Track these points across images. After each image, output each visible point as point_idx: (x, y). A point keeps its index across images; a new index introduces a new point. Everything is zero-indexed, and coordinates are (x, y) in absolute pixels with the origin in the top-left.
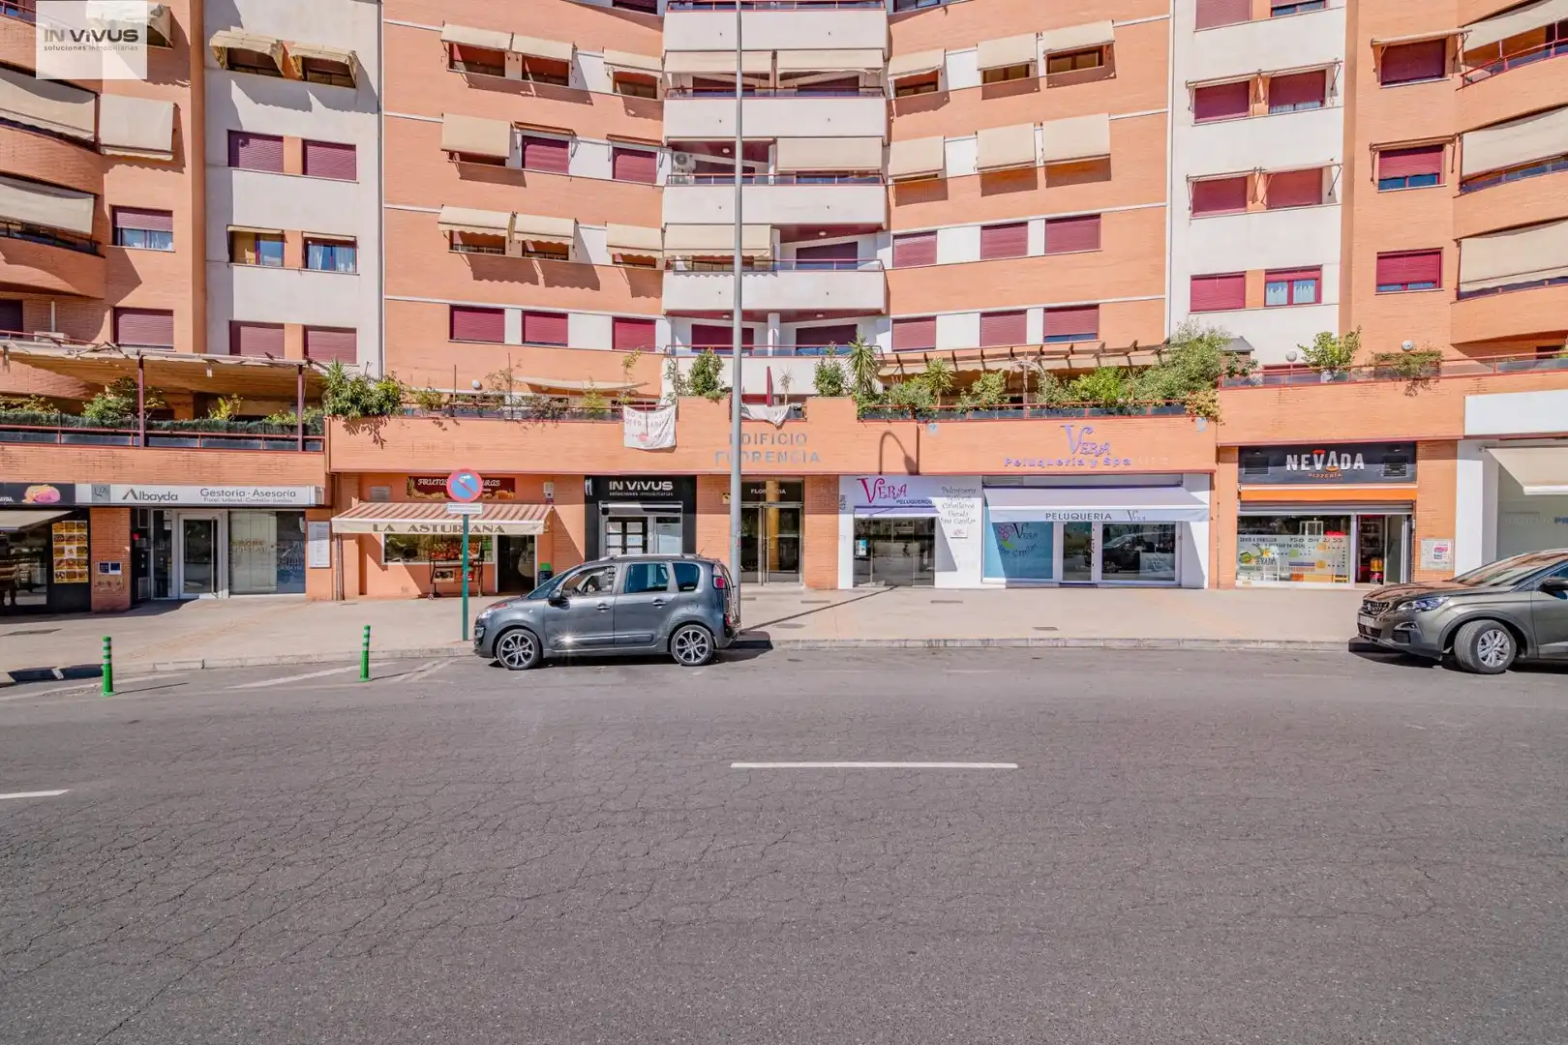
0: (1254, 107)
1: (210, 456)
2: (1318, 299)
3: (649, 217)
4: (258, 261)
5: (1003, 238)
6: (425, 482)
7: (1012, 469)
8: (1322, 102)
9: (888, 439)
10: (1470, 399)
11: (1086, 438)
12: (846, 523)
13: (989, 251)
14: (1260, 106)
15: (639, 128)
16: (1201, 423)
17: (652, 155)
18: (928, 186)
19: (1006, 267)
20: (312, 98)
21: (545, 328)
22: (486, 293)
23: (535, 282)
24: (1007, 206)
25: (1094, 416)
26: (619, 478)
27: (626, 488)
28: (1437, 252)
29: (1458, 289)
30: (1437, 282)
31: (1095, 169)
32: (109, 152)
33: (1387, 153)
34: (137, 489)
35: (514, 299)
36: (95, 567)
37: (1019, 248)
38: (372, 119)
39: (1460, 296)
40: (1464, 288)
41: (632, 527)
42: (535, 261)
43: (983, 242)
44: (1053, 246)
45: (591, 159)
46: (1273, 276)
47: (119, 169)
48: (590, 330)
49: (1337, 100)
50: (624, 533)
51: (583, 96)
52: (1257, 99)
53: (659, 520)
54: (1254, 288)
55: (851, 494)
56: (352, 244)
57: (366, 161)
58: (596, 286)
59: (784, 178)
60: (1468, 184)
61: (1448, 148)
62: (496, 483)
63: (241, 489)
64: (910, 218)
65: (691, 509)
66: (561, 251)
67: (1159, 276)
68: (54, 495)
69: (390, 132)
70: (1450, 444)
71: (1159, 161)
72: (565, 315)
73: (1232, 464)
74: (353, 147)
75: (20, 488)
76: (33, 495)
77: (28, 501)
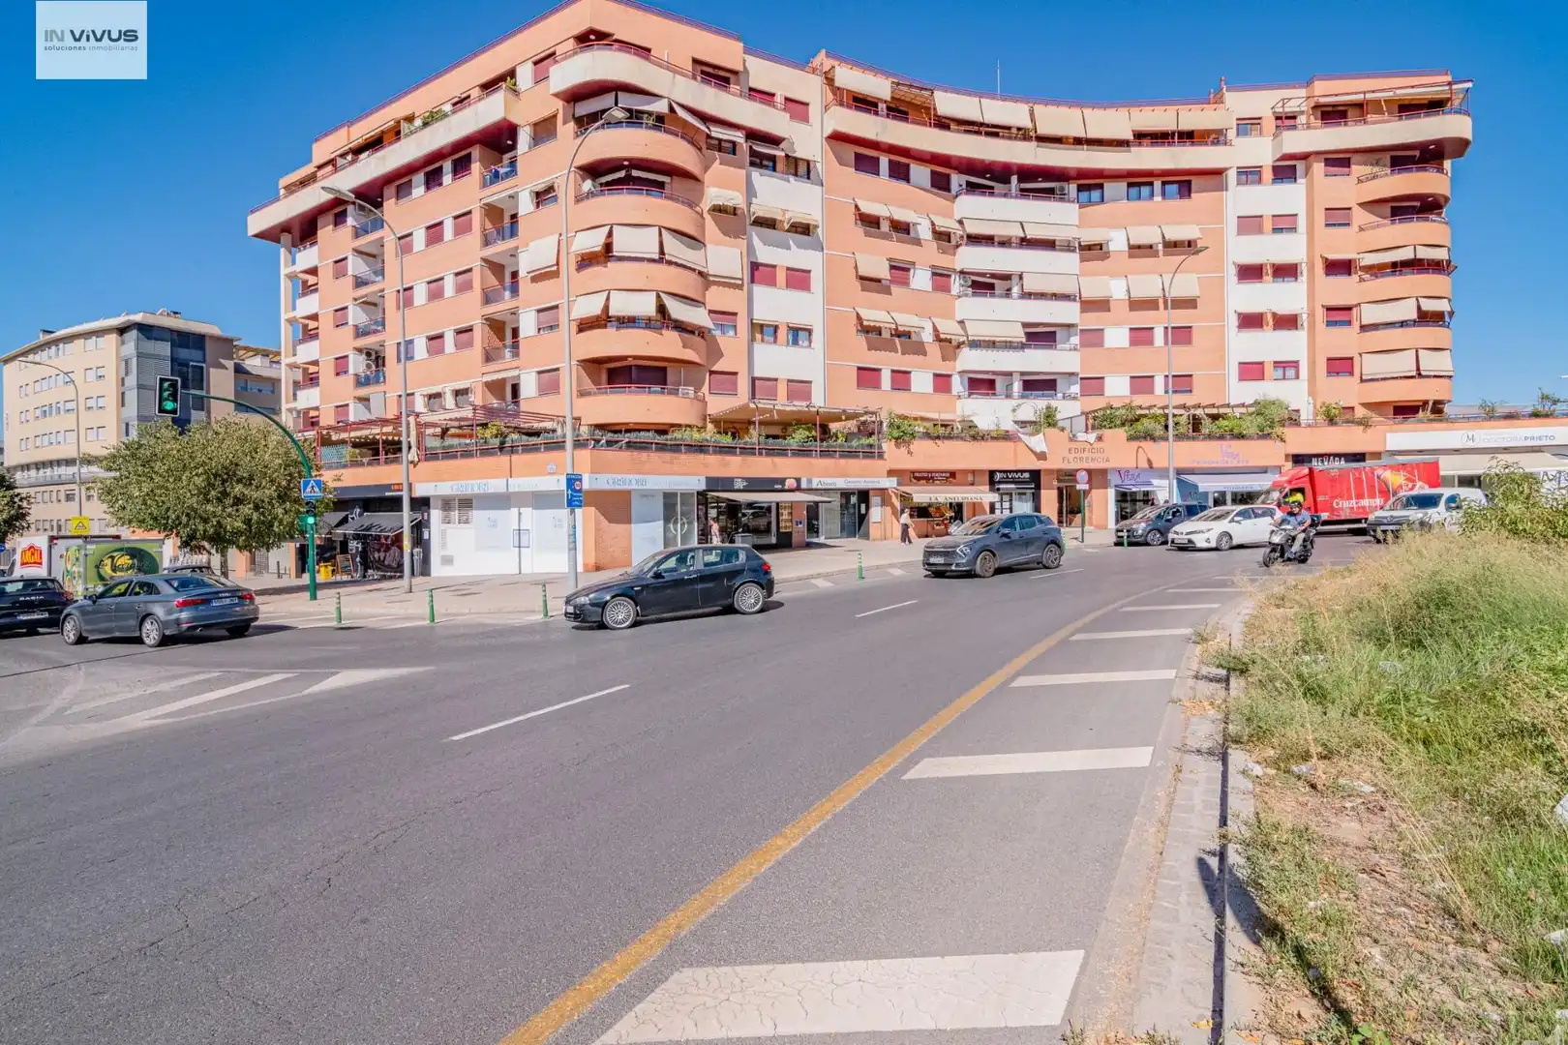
0: (1265, 278)
1: (843, 461)
2: (1298, 378)
3: (949, 314)
4: (763, 340)
5: (1141, 336)
6: (917, 475)
7: (1195, 465)
8: (1296, 278)
9: (1140, 450)
10: (1388, 435)
11: (1229, 450)
12: (1111, 493)
13: (1134, 342)
14: (1268, 278)
15: (943, 261)
16: (1279, 443)
17: (949, 276)
18: (1101, 305)
19: (1142, 351)
20: (791, 242)
21: (901, 379)
22: (872, 359)
23: (897, 352)
24: (1142, 319)
25: (1231, 439)
26: (1000, 471)
27: (1008, 477)
28: (1351, 359)
29: (1361, 377)
30: (1351, 373)
31: (1190, 303)
32: (711, 279)
33: (1329, 309)
34: (822, 480)
35: (887, 362)
36: (794, 523)
37: (1150, 342)
38: (819, 254)
39: (1362, 381)
40: (1364, 377)
42: (897, 340)
43: (1131, 337)
44: (1169, 341)
45: (921, 279)
46: (1277, 364)
47: (714, 288)
48: (922, 382)
49: (1303, 278)
51: (917, 242)
52: (1267, 274)
53: (1020, 494)
54: (1269, 370)
55: (1114, 479)
56: (810, 332)
57: (817, 281)
58: (925, 354)
59: (1027, 295)
60: (1364, 328)
61: (1355, 310)
62: (948, 475)
63: (858, 479)
64: (1092, 321)
65: (1038, 487)
66: (908, 335)
67: (1221, 361)
68: (795, 484)
69: (828, 263)
70: (1379, 454)
71: (1221, 302)
72: (910, 372)
73: (1290, 463)
74: (810, 271)
75: (783, 480)
76: (788, 484)
77: (786, 487)
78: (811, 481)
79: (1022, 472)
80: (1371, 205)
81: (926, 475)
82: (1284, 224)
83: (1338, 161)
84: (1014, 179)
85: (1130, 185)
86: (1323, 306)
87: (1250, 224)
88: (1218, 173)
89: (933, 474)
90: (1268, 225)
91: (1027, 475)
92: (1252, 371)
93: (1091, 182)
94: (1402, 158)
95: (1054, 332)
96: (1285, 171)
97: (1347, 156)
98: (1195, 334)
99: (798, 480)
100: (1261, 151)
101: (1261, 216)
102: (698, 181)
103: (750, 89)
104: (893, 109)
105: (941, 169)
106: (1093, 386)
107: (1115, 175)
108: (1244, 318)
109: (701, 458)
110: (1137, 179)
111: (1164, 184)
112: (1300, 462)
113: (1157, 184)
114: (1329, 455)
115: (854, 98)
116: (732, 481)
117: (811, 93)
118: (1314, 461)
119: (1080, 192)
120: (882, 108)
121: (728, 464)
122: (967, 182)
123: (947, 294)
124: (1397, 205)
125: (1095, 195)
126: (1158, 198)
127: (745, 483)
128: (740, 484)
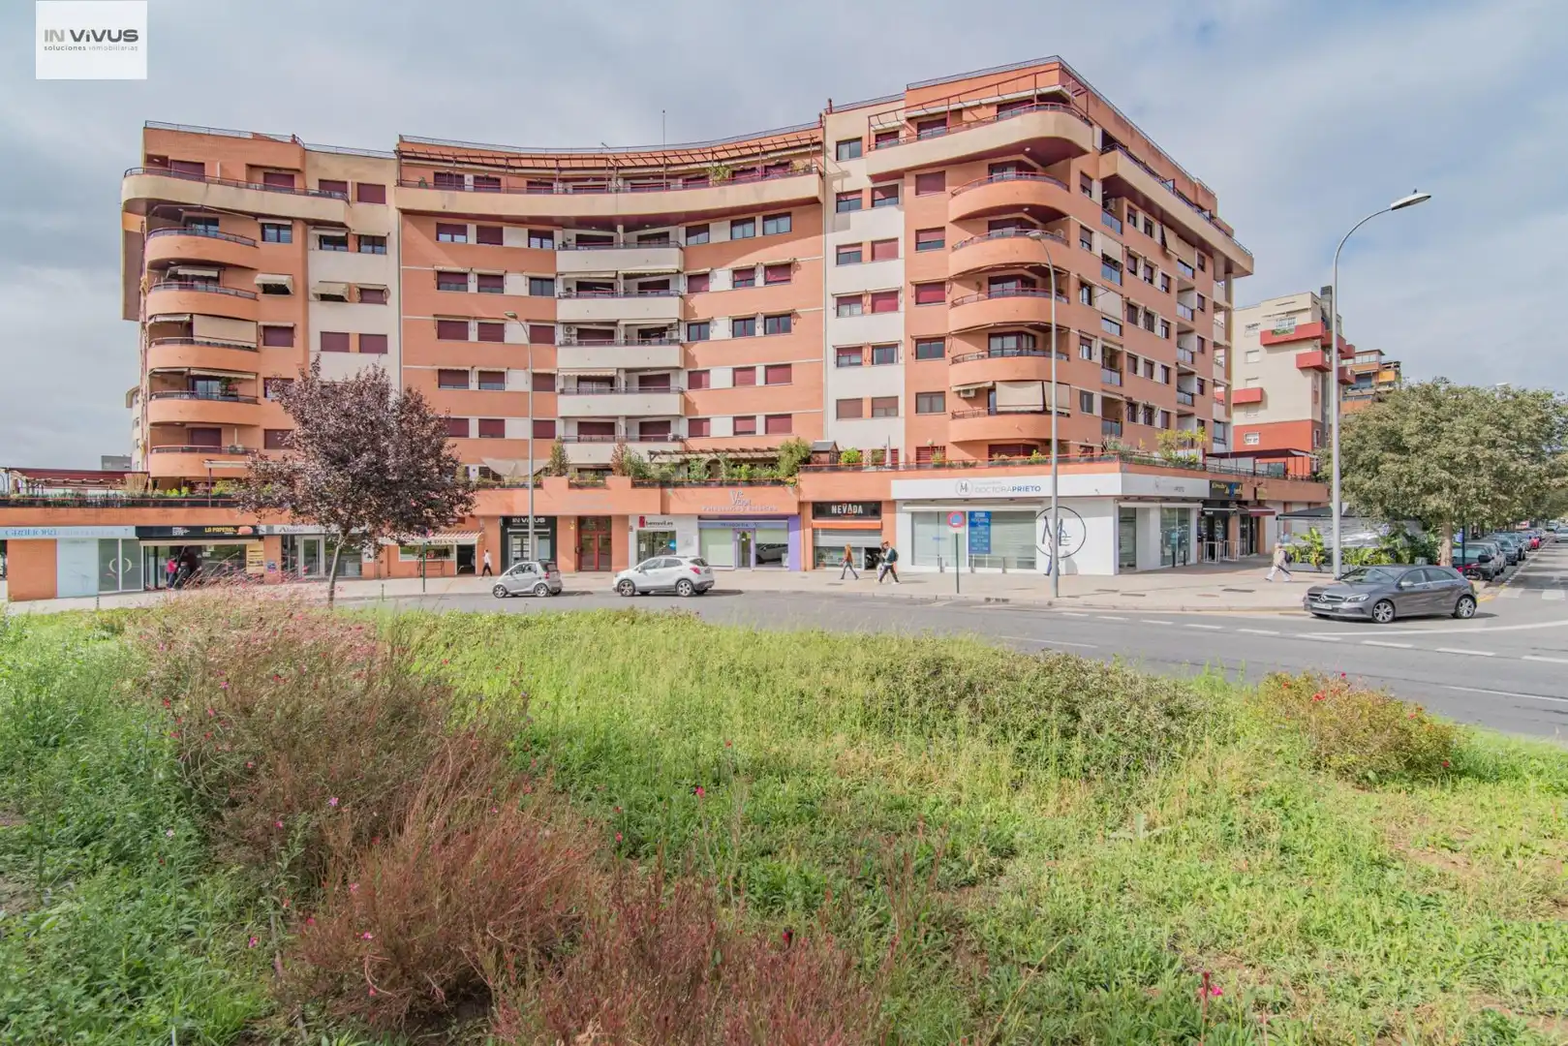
0: (864, 307)
2: (897, 415)
5: (743, 376)
8: (896, 307)
11: (741, 497)
13: (736, 382)
14: (867, 308)
15: (544, 313)
16: (790, 490)
17: (553, 328)
19: (744, 391)
21: (493, 427)
25: (743, 486)
27: (521, 522)
29: (953, 414)
33: (919, 340)
34: (286, 527)
37: (751, 381)
39: (954, 417)
43: (733, 377)
44: (769, 380)
45: (517, 333)
46: (875, 400)
48: (518, 429)
50: (522, 544)
52: (866, 304)
53: (537, 538)
54: (866, 406)
57: (394, 343)
60: (954, 359)
61: (946, 340)
65: (554, 532)
67: (820, 399)
68: (250, 531)
69: (406, 327)
70: (893, 502)
71: (819, 336)
72: (503, 420)
73: (809, 511)
74: (385, 336)
75: (236, 528)
76: (241, 531)
77: (240, 533)
78: (272, 528)
79: (536, 517)
80: (963, 220)
82: (884, 249)
83: (931, 177)
84: (621, 228)
85: (733, 224)
86: (914, 338)
87: (848, 253)
88: (816, 202)
90: (867, 252)
92: (849, 408)
93: (697, 223)
94: (995, 163)
95: (668, 375)
96: (887, 188)
97: (941, 169)
98: (794, 370)
99: (255, 528)
100: (857, 174)
101: (860, 244)
102: (252, 269)
103: (320, 181)
104: (483, 178)
105: (541, 229)
106: (697, 427)
107: (719, 215)
108: (842, 351)
109: (136, 511)
110: (739, 217)
111: (766, 219)
112: (821, 509)
113: (759, 219)
114: (848, 503)
115: (436, 174)
116: (170, 529)
117: (387, 177)
118: (834, 509)
119: (687, 236)
120: (469, 179)
121: (171, 515)
122: (578, 236)
123: (549, 345)
124: (993, 220)
125: (702, 237)
126: (759, 234)
127: (186, 531)
128: (180, 532)
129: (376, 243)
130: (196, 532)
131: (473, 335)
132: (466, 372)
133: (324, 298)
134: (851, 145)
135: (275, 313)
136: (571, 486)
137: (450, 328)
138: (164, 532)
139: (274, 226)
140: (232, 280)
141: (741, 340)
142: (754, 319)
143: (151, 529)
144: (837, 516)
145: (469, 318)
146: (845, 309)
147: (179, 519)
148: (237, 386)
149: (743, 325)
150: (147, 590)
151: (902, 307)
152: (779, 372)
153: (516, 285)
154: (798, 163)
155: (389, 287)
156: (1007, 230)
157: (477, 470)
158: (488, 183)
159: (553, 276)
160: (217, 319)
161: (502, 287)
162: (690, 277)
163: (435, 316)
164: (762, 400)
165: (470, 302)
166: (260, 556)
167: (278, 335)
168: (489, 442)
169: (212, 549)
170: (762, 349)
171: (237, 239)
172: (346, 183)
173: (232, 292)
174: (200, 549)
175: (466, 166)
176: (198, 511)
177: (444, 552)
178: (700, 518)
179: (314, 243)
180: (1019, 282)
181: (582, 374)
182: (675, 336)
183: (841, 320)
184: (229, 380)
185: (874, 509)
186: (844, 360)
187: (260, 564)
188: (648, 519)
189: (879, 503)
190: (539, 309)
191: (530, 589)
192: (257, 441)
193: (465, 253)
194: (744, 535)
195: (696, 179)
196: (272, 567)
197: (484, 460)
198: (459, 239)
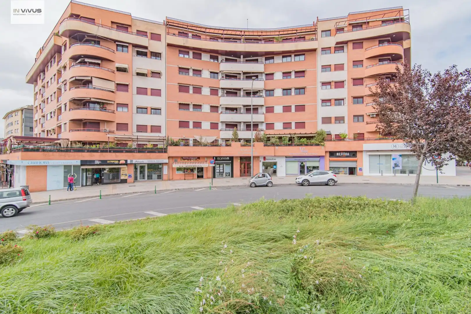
1: (148, 154)
2: (344, 123)
5: (287, 109)
6: (184, 158)
10: (364, 145)
12: (261, 165)
13: (284, 111)
14: (333, 87)
16: (323, 147)
17: (217, 90)
19: (287, 114)
25: (304, 146)
26: (219, 157)
27: (220, 159)
28: (363, 116)
33: (354, 97)
34: (137, 160)
37: (290, 110)
39: (367, 123)
41: (221, 166)
43: (283, 109)
44: (296, 110)
45: (206, 91)
46: (336, 118)
48: (206, 125)
50: (220, 167)
52: (333, 85)
53: (226, 165)
54: (333, 120)
55: (262, 160)
56: (160, 109)
57: (163, 93)
60: (368, 104)
61: (364, 98)
62: (197, 158)
63: (154, 160)
65: (232, 162)
67: (316, 117)
68: (124, 162)
69: (168, 87)
70: (362, 151)
71: (315, 96)
72: (201, 122)
73: (328, 154)
74: (160, 90)
75: (119, 161)
76: (121, 162)
77: (120, 163)
78: (132, 161)
79: (226, 157)
81: (187, 158)
82: (339, 67)
83: (358, 43)
84: (242, 56)
85: (283, 57)
86: (352, 97)
87: (326, 68)
88: (314, 50)
89: (190, 158)
90: (333, 68)
91: (228, 158)
92: (327, 120)
93: (269, 56)
94: (381, 40)
95: (258, 108)
96: (340, 46)
97: (362, 41)
98: (306, 107)
99: (126, 161)
100: (331, 41)
101: (331, 65)
102: (113, 61)
103: (137, 30)
104: (195, 35)
105: (214, 54)
106: (270, 126)
107: (278, 53)
108: (323, 101)
109: (80, 154)
110: (286, 54)
111: (295, 56)
112: (332, 154)
113: (293, 56)
114: (343, 152)
115: (179, 32)
116: (94, 161)
117: (162, 31)
118: (338, 154)
119: (266, 60)
120: (190, 35)
121: (94, 156)
122: (226, 58)
123: (216, 96)
124: (381, 58)
125: (271, 61)
126: (293, 60)
127: (100, 162)
128: (98, 163)
129: (157, 55)
130: (104, 163)
131: (191, 91)
132: (189, 105)
133: (138, 74)
134: (327, 32)
135: (121, 78)
136: (242, 146)
137: (183, 88)
138: (91, 163)
139: (121, 45)
140: (105, 64)
141: (286, 97)
142: (291, 89)
143: (86, 161)
144: (339, 157)
145: (190, 85)
146: (324, 87)
147: (97, 157)
148: (106, 106)
149: (286, 91)
150: (82, 186)
151: (346, 86)
152: (300, 108)
153: (206, 74)
154: (307, 37)
155: (162, 72)
156: (384, 62)
157: (192, 140)
158: (196, 36)
159: (218, 72)
160: (101, 79)
161: (201, 75)
162: (266, 74)
163: (179, 83)
164: (294, 117)
165: (189, 79)
166: (126, 172)
167: (123, 87)
168: (196, 130)
169: (108, 170)
170: (294, 100)
171: (108, 49)
172: (147, 32)
173: (107, 69)
174: (104, 169)
175: (190, 30)
176: (104, 154)
177: (192, 170)
178: (286, 157)
179: (135, 54)
180: (389, 79)
181: (228, 107)
182: (261, 94)
183: (323, 91)
184: (103, 103)
185: (354, 154)
186: (324, 104)
187: (126, 175)
188: (266, 158)
189: (356, 152)
190: (214, 83)
191: (265, 184)
192: (114, 127)
193: (188, 61)
194: (302, 163)
195: (269, 40)
196: (130, 176)
197: (195, 136)
198: (186, 56)
